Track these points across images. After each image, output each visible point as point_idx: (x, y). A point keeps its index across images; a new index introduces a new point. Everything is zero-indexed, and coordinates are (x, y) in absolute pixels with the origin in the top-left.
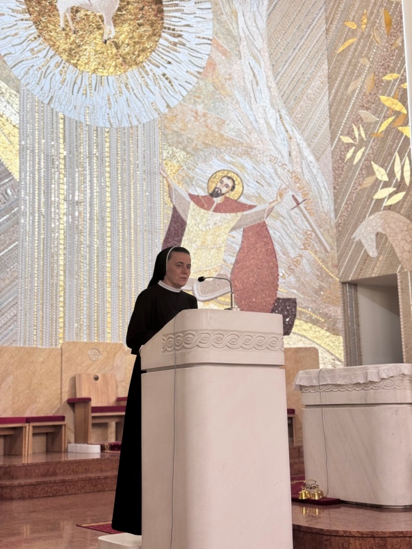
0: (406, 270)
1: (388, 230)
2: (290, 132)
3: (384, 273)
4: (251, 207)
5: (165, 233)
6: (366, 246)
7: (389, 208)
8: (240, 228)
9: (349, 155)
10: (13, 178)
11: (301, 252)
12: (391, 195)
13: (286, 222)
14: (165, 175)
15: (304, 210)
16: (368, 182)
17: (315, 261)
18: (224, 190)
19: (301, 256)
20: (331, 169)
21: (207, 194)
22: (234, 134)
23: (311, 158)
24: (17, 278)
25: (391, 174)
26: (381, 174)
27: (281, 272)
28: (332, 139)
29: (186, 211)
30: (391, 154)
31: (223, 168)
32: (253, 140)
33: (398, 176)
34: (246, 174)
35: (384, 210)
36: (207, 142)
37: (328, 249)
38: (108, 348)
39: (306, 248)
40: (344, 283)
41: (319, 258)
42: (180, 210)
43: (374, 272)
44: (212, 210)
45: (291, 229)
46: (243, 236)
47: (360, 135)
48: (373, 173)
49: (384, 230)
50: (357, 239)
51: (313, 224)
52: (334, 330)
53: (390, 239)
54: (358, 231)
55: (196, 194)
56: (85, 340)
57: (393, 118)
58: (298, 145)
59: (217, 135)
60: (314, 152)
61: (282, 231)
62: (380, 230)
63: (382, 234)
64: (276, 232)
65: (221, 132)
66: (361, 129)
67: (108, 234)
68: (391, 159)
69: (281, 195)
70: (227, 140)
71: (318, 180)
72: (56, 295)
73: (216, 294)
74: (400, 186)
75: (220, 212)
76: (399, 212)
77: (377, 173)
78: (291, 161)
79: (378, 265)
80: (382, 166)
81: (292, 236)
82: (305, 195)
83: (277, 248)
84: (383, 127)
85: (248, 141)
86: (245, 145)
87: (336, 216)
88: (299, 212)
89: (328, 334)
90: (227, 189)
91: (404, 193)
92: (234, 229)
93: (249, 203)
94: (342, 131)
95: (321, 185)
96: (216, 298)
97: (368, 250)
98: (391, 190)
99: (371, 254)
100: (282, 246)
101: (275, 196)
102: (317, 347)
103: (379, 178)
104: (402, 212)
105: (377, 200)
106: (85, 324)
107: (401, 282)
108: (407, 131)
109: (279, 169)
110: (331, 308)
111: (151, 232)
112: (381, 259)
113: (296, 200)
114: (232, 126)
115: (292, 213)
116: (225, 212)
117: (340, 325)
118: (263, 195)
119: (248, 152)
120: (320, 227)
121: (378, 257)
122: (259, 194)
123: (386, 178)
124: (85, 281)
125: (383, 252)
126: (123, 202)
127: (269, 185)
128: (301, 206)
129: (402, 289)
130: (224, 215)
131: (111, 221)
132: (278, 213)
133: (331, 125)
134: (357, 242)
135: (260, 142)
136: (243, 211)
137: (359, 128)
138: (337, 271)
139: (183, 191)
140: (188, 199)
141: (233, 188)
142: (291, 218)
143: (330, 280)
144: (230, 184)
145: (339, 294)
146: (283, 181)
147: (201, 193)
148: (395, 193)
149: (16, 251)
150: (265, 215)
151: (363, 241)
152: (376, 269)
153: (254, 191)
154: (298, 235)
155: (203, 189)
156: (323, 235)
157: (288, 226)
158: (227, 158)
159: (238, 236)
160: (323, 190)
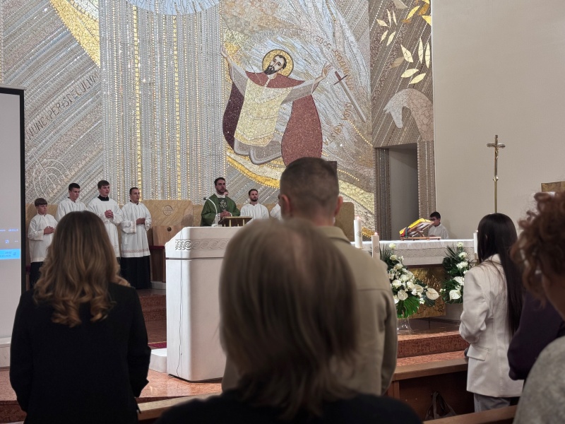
0: (424, 140)
1: (412, 106)
2: (334, 15)
3: (407, 142)
4: (300, 82)
5: (226, 106)
6: (394, 118)
7: (414, 86)
8: (290, 101)
9: (383, 38)
10: (96, 66)
11: (342, 122)
12: (415, 75)
13: (330, 96)
14: (226, 56)
15: (345, 85)
16: (398, 62)
17: (353, 130)
18: (277, 68)
19: (341, 125)
20: (368, 48)
21: (261, 71)
22: (285, 17)
23: (352, 39)
24: (102, 149)
25: (416, 57)
26: (408, 56)
27: (325, 138)
28: (371, 22)
29: (244, 87)
30: (417, 40)
31: (276, 48)
32: (302, 22)
33: (421, 59)
34: (295, 53)
35: (409, 87)
36: (262, 24)
37: (365, 119)
38: (179, 205)
39: (346, 119)
40: (376, 148)
41: (357, 127)
42: (238, 86)
43: (401, 140)
44: (266, 85)
45: (333, 102)
46: (293, 108)
47: (392, 20)
48: (401, 55)
49: (409, 105)
50: (387, 112)
51: (353, 98)
52: (367, 188)
53: (413, 113)
54: (388, 105)
55: (253, 72)
56: (160, 199)
57: (418, 7)
58: (341, 26)
59: (271, 18)
60: (354, 34)
61: (326, 103)
62: (405, 105)
63: (407, 109)
64: (322, 105)
65: (275, 15)
66: (394, 14)
67: (177, 109)
68: (416, 43)
69: (325, 71)
70: (280, 23)
71: (358, 58)
72: (135, 163)
73: (269, 158)
74: (422, 68)
75: (273, 87)
76: (420, 91)
77: (405, 55)
78: (335, 42)
79: (403, 135)
80: (409, 49)
81: (334, 107)
82: (346, 71)
83: (322, 118)
84: (411, 15)
85: (298, 23)
86: (295, 26)
87: (372, 91)
88: (340, 86)
89: (362, 191)
90: (280, 67)
91: (425, 74)
92: (285, 102)
94: (378, 15)
95: (360, 63)
96: (270, 161)
97: (395, 121)
98: (415, 70)
99: (398, 126)
100: (326, 116)
101: (321, 72)
102: (352, 202)
103: (406, 59)
104: (423, 91)
105: (404, 78)
106: (159, 186)
107: (420, 150)
108: (429, 20)
109: (324, 49)
110: (366, 170)
111: (213, 106)
112: (405, 130)
113: (338, 76)
114: (284, 10)
115: (335, 87)
116: (277, 87)
117: (373, 184)
118: (311, 72)
119: (297, 32)
120: (358, 99)
121: (403, 128)
122: (307, 70)
123: (411, 60)
124: (159, 150)
125: (408, 124)
126: (189, 81)
127: (316, 63)
128: (342, 81)
129: (420, 156)
130: (276, 90)
131: (179, 98)
132: (323, 88)
133: (370, 8)
134: (388, 114)
135: (308, 24)
136: (293, 86)
137: (392, 14)
138: (371, 139)
139: (241, 69)
140: (246, 76)
141: (285, 65)
142: (334, 92)
143: (366, 145)
144: (282, 62)
145: (373, 158)
146: (327, 59)
147: (256, 70)
148: (418, 73)
149: (101, 128)
150: (312, 90)
151: (393, 114)
152: (401, 138)
153: (302, 68)
154: (340, 106)
155: (259, 67)
156: (360, 107)
157: (332, 99)
158: (279, 39)
160: (362, 67)
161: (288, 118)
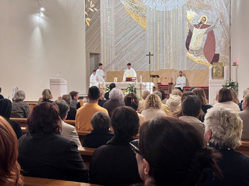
4: (210, 26)
8: (207, 33)
13: (218, 29)
14: (187, 20)
15: (223, 25)
17: (224, 41)
18: (203, 21)
19: (221, 40)
20: (229, 10)
21: (198, 24)
22: (206, 3)
23: (225, 7)
29: (193, 30)
34: (209, 15)
36: (199, 7)
37: (227, 37)
38: (170, 70)
39: (222, 37)
40: (230, 48)
44: (199, 28)
46: (207, 35)
51: (224, 29)
56: (165, 69)
58: (222, 3)
60: (226, 5)
61: (217, 32)
65: (203, 3)
67: (171, 40)
69: (217, 21)
70: (204, 5)
71: (226, 14)
75: (202, 29)
78: (220, 9)
81: (219, 33)
82: (223, 20)
85: (210, 4)
86: (209, 6)
88: (221, 26)
92: (205, 33)
93: (209, 24)
100: (217, 37)
106: (165, 65)
109: (217, 12)
110: (227, 56)
113: (221, 22)
115: (219, 26)
117: (228, 62)
118: (213, 21)
119: (209, 8)
120: (226, 30)
127: (215, 18)
131: (172, 37)
132: (216, 27)
135: (213, 4)
136: (207, 27)
138: (229, 44)
139: (192, 24)
140: (193, 26)
141: (205, 20)
143: (227, 47)
145: (229, 52)
146: (218, 16)
150: (213, 28)
153: (211, 21)
154: (221, 33)
155: (197, 22)
156: (226, 33)
157: (219, 31)
158: (204, 11)
159: (206, 35)
160: (227, 17)
161: (206, 39)
